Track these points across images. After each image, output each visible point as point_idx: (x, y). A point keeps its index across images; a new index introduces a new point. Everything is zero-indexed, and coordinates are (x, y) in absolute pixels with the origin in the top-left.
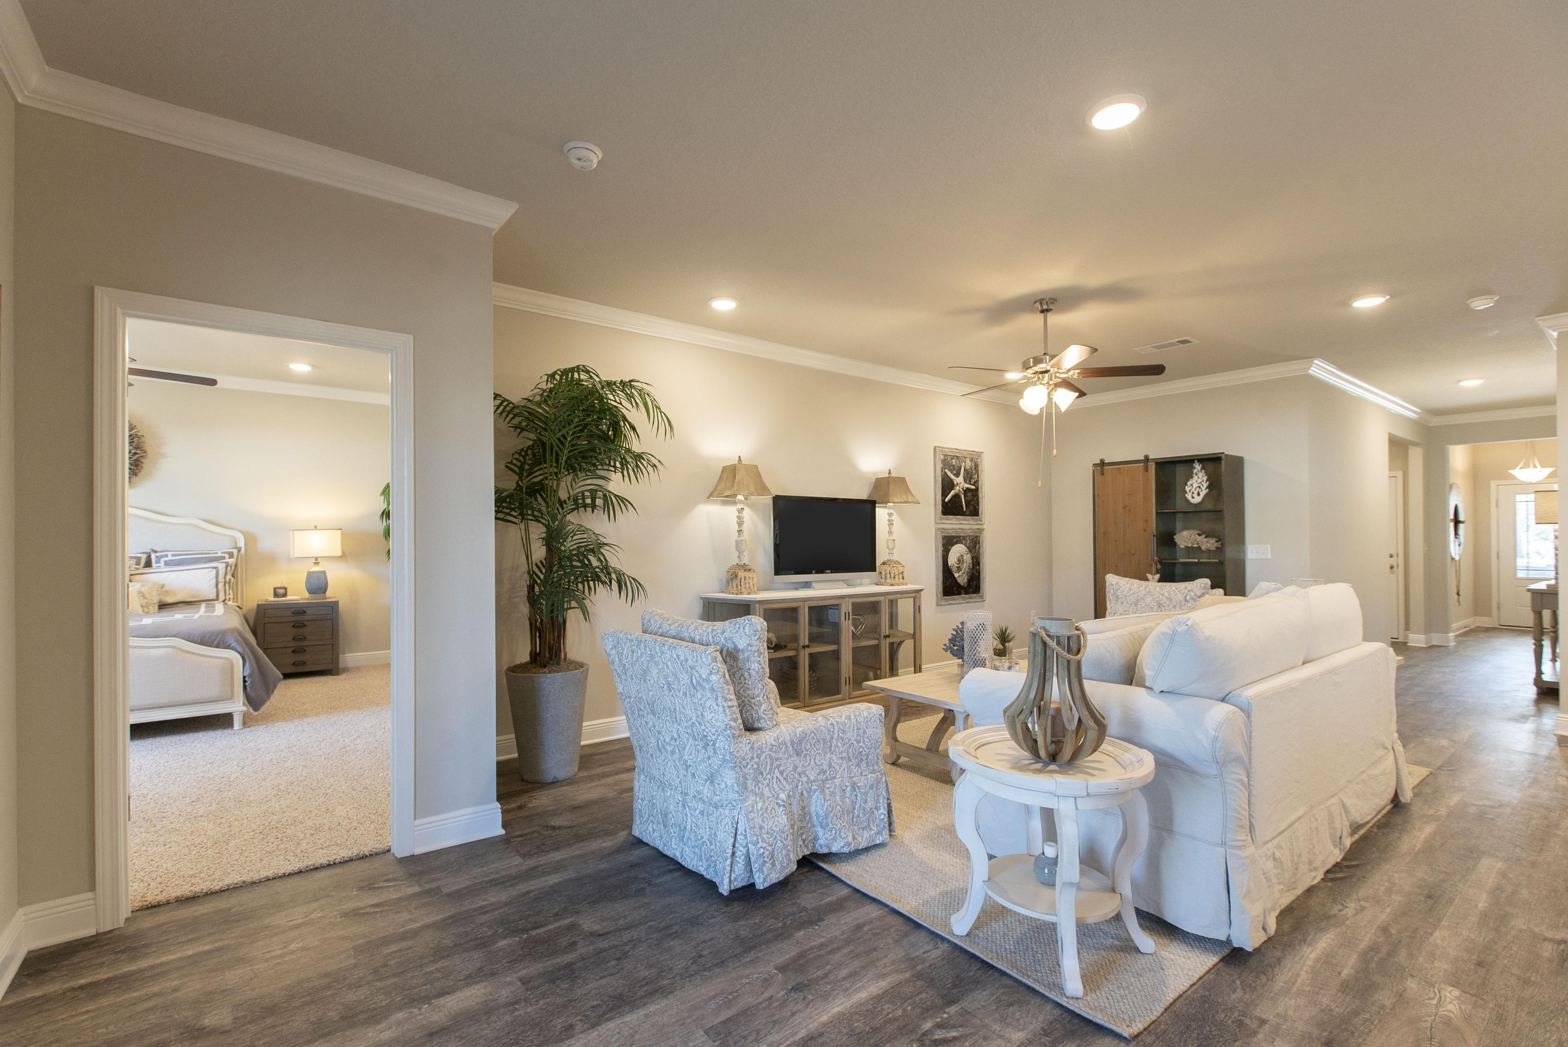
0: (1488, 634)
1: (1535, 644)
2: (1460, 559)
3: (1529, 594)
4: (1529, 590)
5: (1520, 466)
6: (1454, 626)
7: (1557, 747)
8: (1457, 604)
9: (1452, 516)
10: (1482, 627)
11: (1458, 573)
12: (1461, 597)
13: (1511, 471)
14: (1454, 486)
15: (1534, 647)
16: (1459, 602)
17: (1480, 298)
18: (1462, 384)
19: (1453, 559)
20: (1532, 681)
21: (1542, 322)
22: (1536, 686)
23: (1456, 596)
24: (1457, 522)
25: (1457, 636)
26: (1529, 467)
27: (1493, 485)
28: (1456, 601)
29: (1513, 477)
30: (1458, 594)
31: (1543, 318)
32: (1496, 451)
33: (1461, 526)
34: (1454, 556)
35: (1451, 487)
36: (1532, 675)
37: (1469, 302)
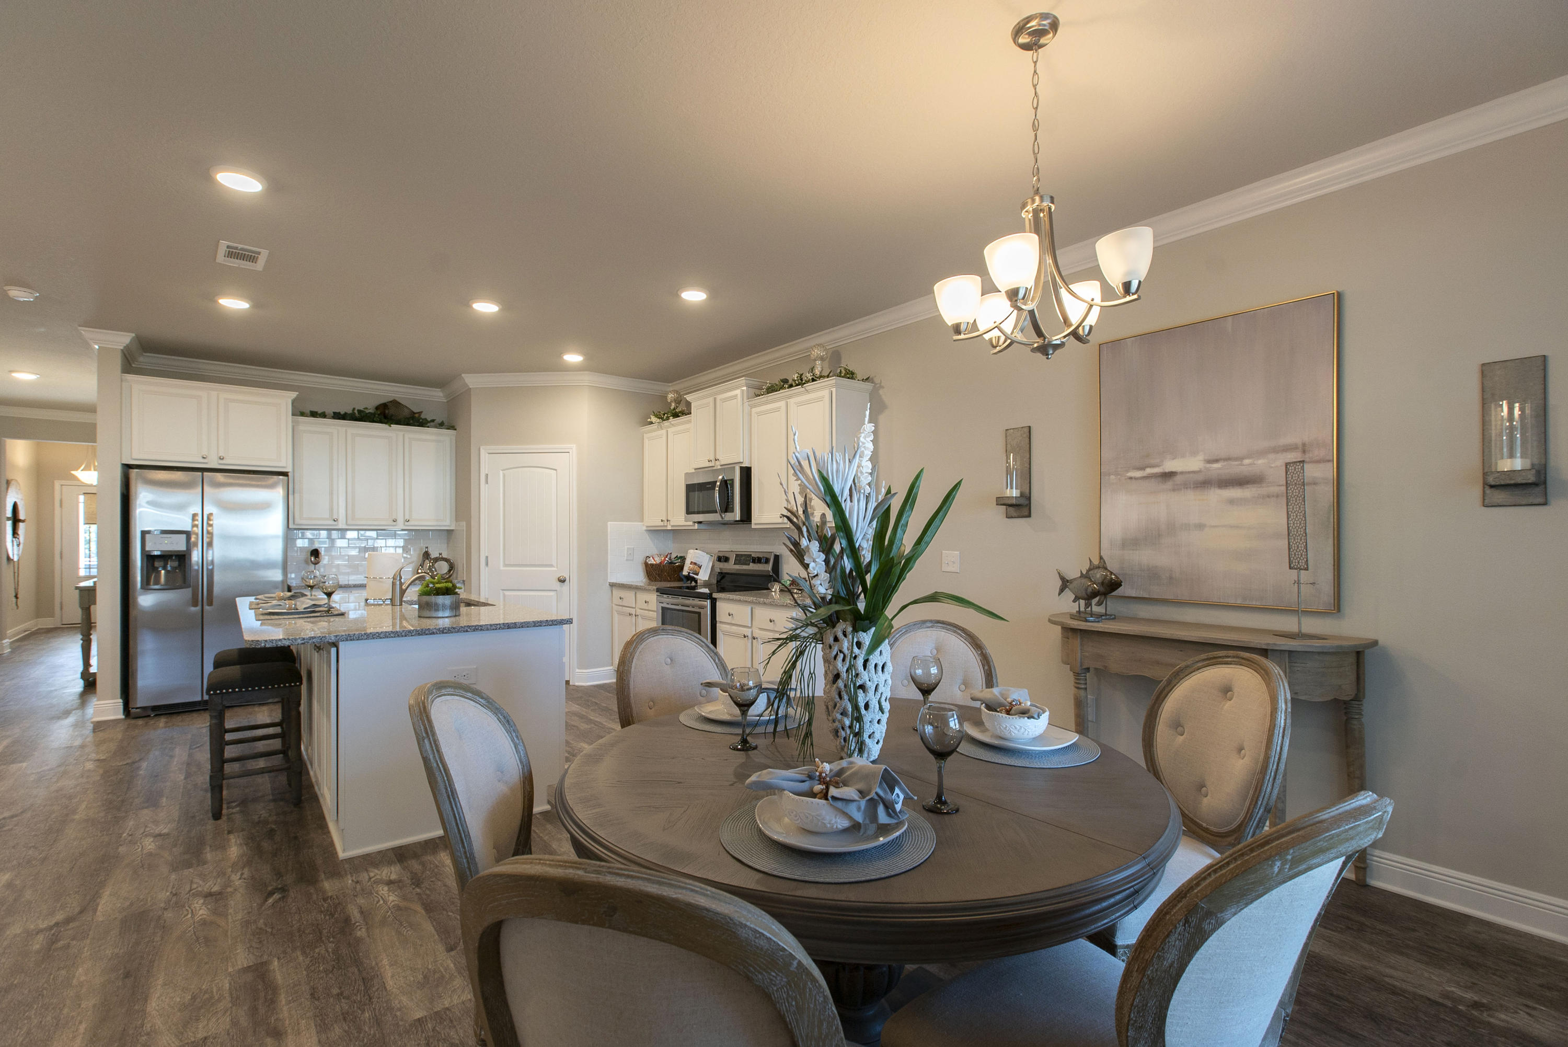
0: (49, 635)
1: (82, 639)
2: (19, 560)
3: (78, 591)
4: (77, 588)
5: (82, 468)
6: (9, 632)
7: (91, 733)
8: (15, 607)
9: (9, 513)
10: (42, 629)
11: (16, 575)
12: (19, 600)
13: (73, 472)
14: (13, 482)
15: (81, 642)
16: (17, 605)
17: (19, 288)
18: (15, 375)
19: (9, 559)
20: (79, 675)
21: (86, 333)
22: (83, 679)
23: (14, 599)
24: (16, 520)
25: (12, 643)
26: (90, 470)
27: (57, 484)
28: (14, 605)
29: (75, 478)
30: (16, 597)
31: (87, 329)
32: (60, 450)
33: (21, 525)
34: (11, 556)
35: (8, 483)
36: (81, 669)
37: (6, 288)
